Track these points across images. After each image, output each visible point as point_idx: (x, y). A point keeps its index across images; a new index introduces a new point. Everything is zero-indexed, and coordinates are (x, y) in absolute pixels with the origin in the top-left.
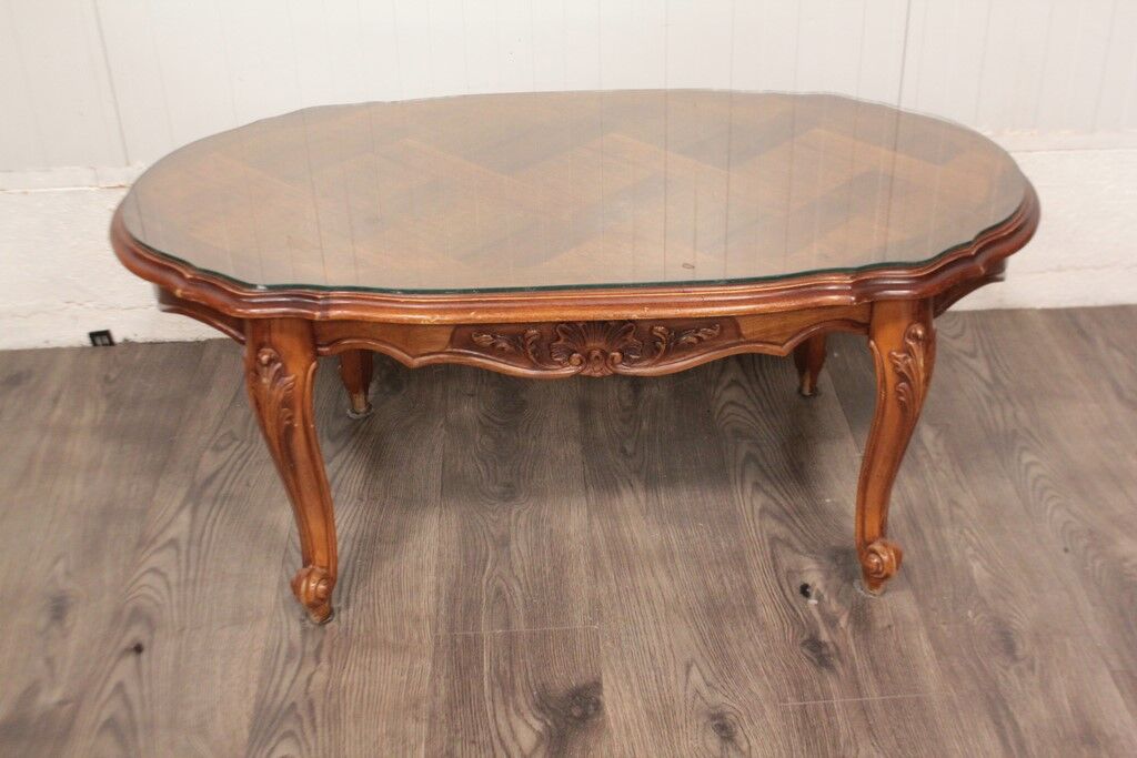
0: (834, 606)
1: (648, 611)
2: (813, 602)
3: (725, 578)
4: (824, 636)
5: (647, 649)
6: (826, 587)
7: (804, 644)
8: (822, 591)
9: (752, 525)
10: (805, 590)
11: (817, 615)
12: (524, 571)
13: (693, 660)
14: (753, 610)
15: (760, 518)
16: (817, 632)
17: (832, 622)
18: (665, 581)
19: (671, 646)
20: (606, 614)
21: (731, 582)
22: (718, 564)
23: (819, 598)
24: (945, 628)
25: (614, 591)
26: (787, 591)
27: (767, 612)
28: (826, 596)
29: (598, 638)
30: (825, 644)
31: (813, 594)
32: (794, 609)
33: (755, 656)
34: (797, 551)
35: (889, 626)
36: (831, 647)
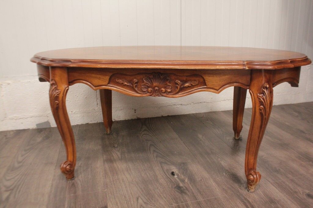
0: (183, 177)
1: (123, 185)
2: (176, 176)
3: (147, 173)
4: (181, 185)
5: (123, 195)
6: (179, 172)
7: (175, 188)
8: (178, 173)
9: (154, 160)
10: (173, 174)
11: (177, 179)
12: (82, 178)
13: (139, 196)
14: (157, 181)
15: (156, 158)
16: (179, 184)
17: (183, 181)
18: (128, 176)
19: (131, 193)
20: (109, 187)
21: (150, 174)
22: (145, 170)
23: (178, 175)
24: (218, 178)
25: (112, 180)
26: (167, 175)
27: (162, 181)
28: (180, 175)
29: (106, 194)
30: (182, 187)
31: (176, 174)
32: (170, 179)
33: (160, 193)
34: (169, 165)
35: (201, 180)
36: (184, 188)
